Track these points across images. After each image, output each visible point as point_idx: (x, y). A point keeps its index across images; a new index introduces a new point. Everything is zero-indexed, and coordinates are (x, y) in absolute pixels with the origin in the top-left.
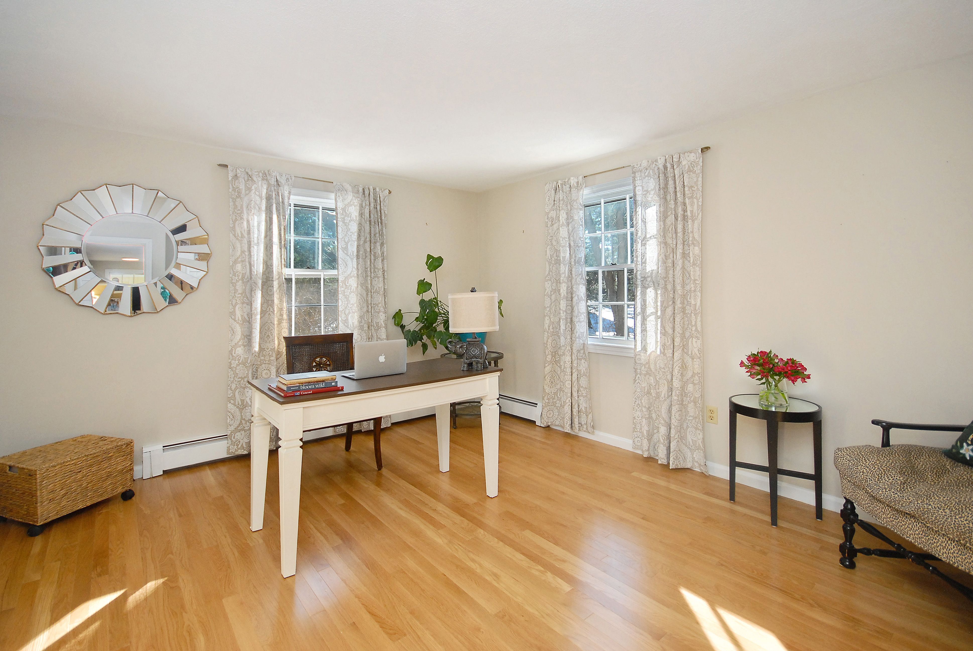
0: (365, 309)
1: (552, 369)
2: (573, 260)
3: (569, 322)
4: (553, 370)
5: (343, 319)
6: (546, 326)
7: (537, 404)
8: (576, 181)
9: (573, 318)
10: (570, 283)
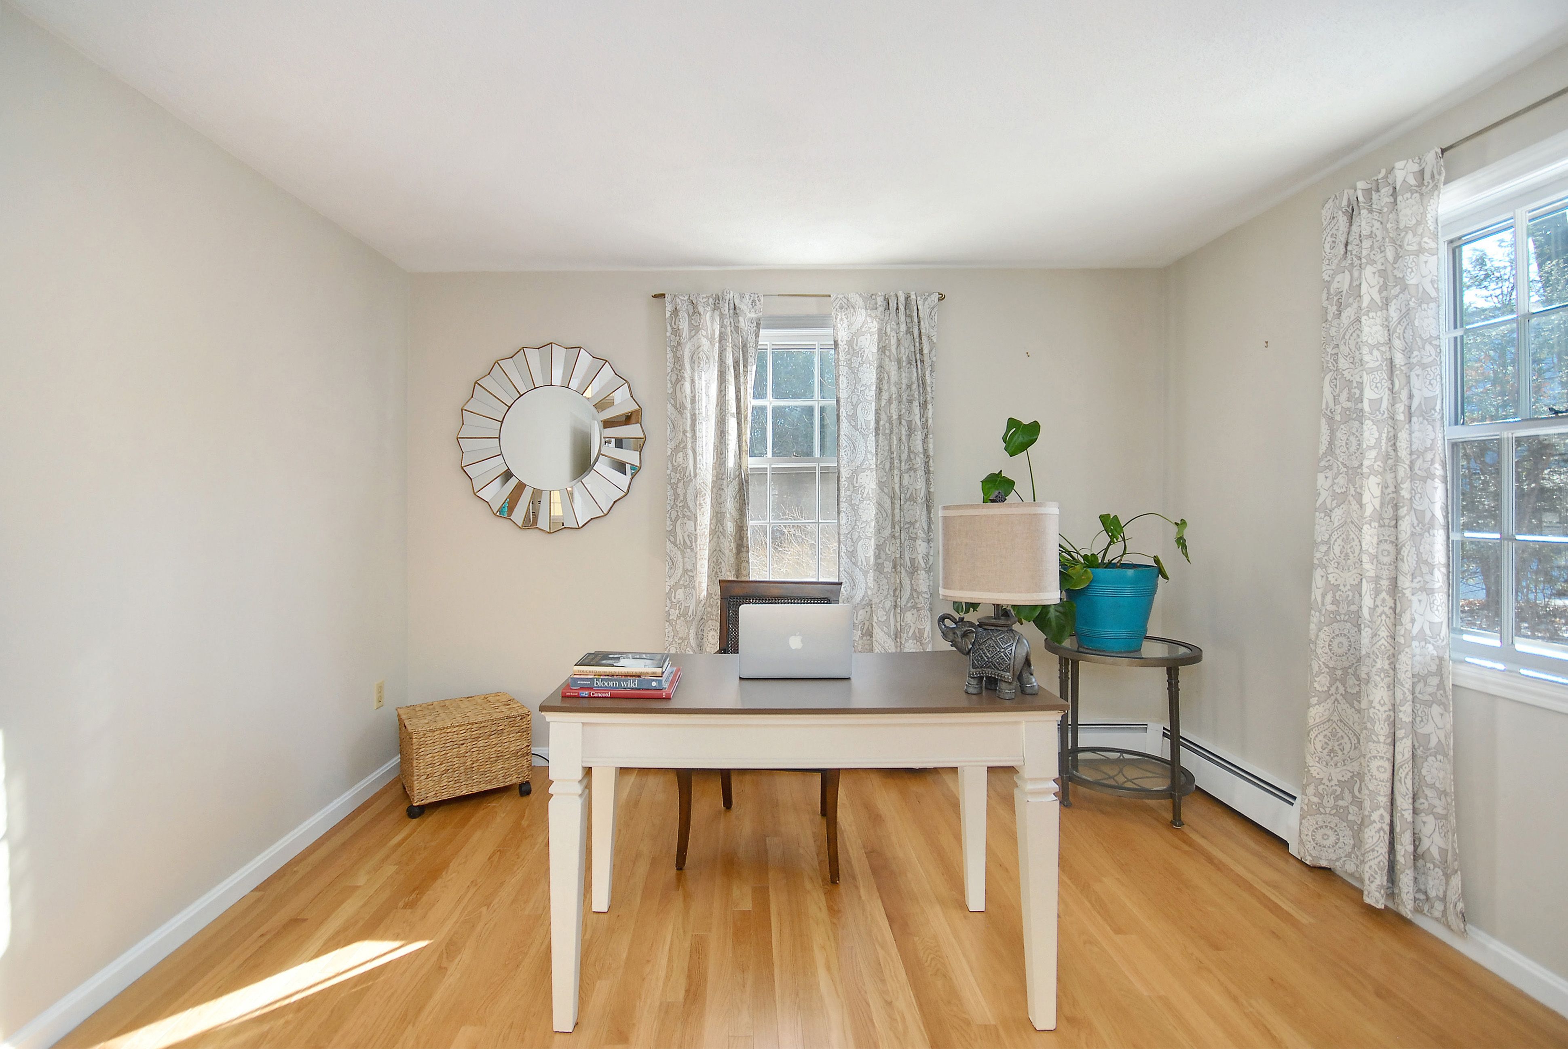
0: (887, 532)
1: (1331, 715)
2: (1400, 408)
3: (1384, 588)
4: (1335, 719)
5: (848, 549)
6: (1317, 594)
7: (1295, 798)
8: (1416, 168)
9: (1401, 578)
10: (1389, 477)
